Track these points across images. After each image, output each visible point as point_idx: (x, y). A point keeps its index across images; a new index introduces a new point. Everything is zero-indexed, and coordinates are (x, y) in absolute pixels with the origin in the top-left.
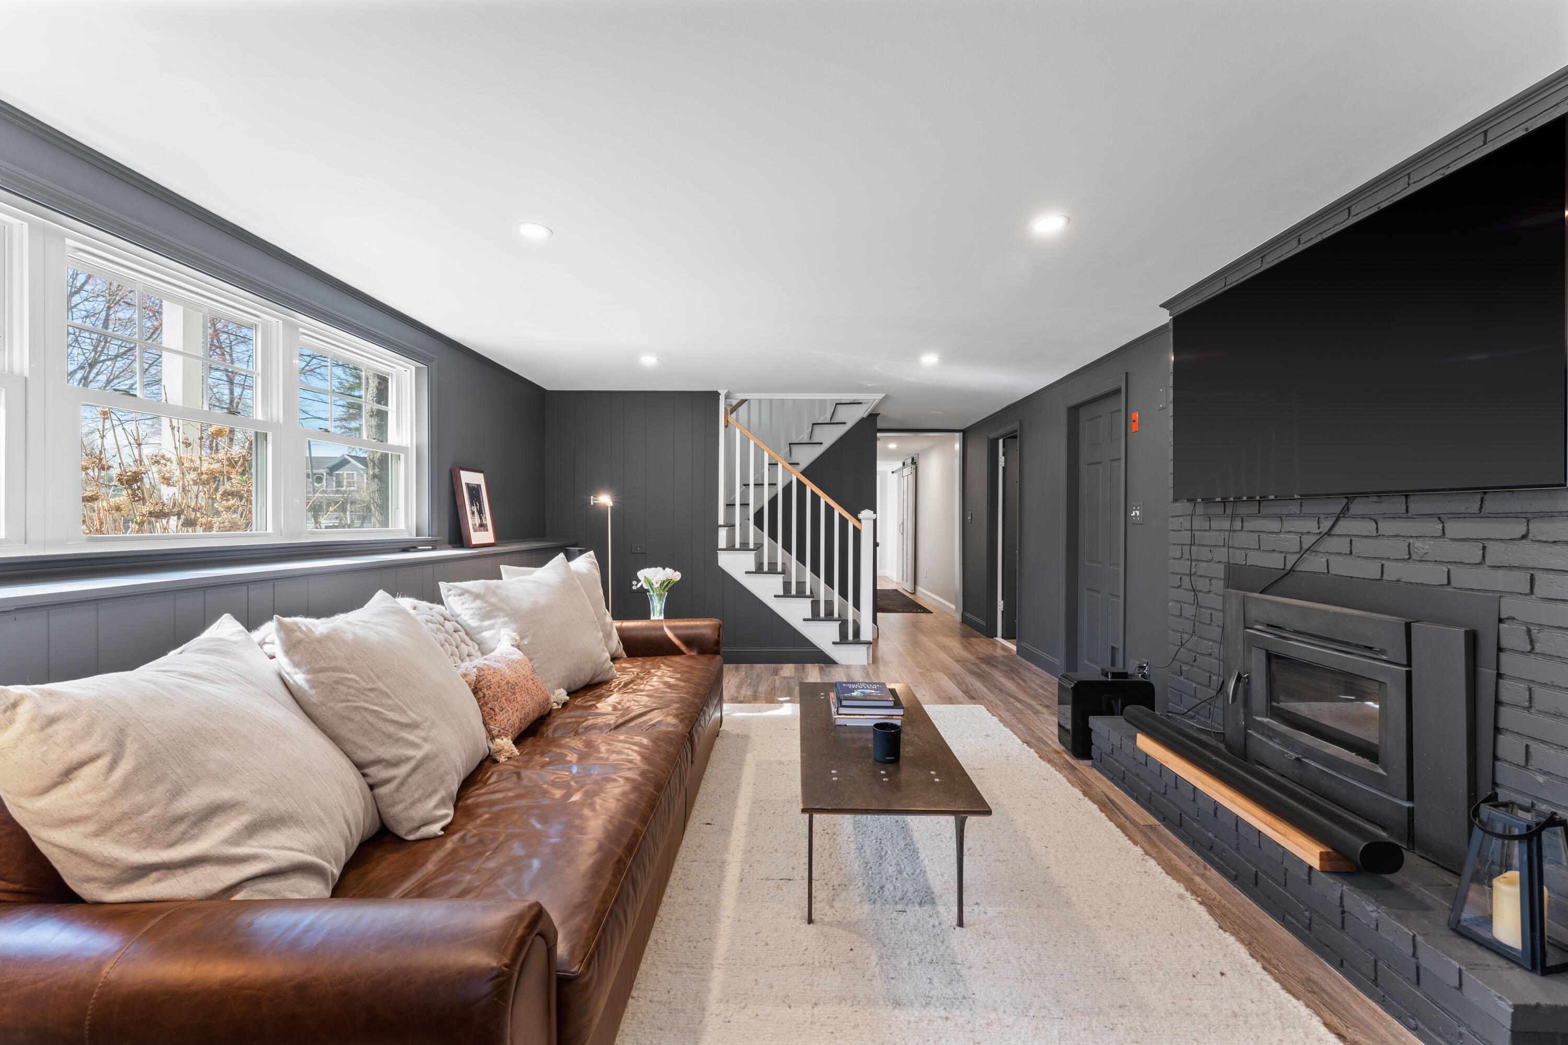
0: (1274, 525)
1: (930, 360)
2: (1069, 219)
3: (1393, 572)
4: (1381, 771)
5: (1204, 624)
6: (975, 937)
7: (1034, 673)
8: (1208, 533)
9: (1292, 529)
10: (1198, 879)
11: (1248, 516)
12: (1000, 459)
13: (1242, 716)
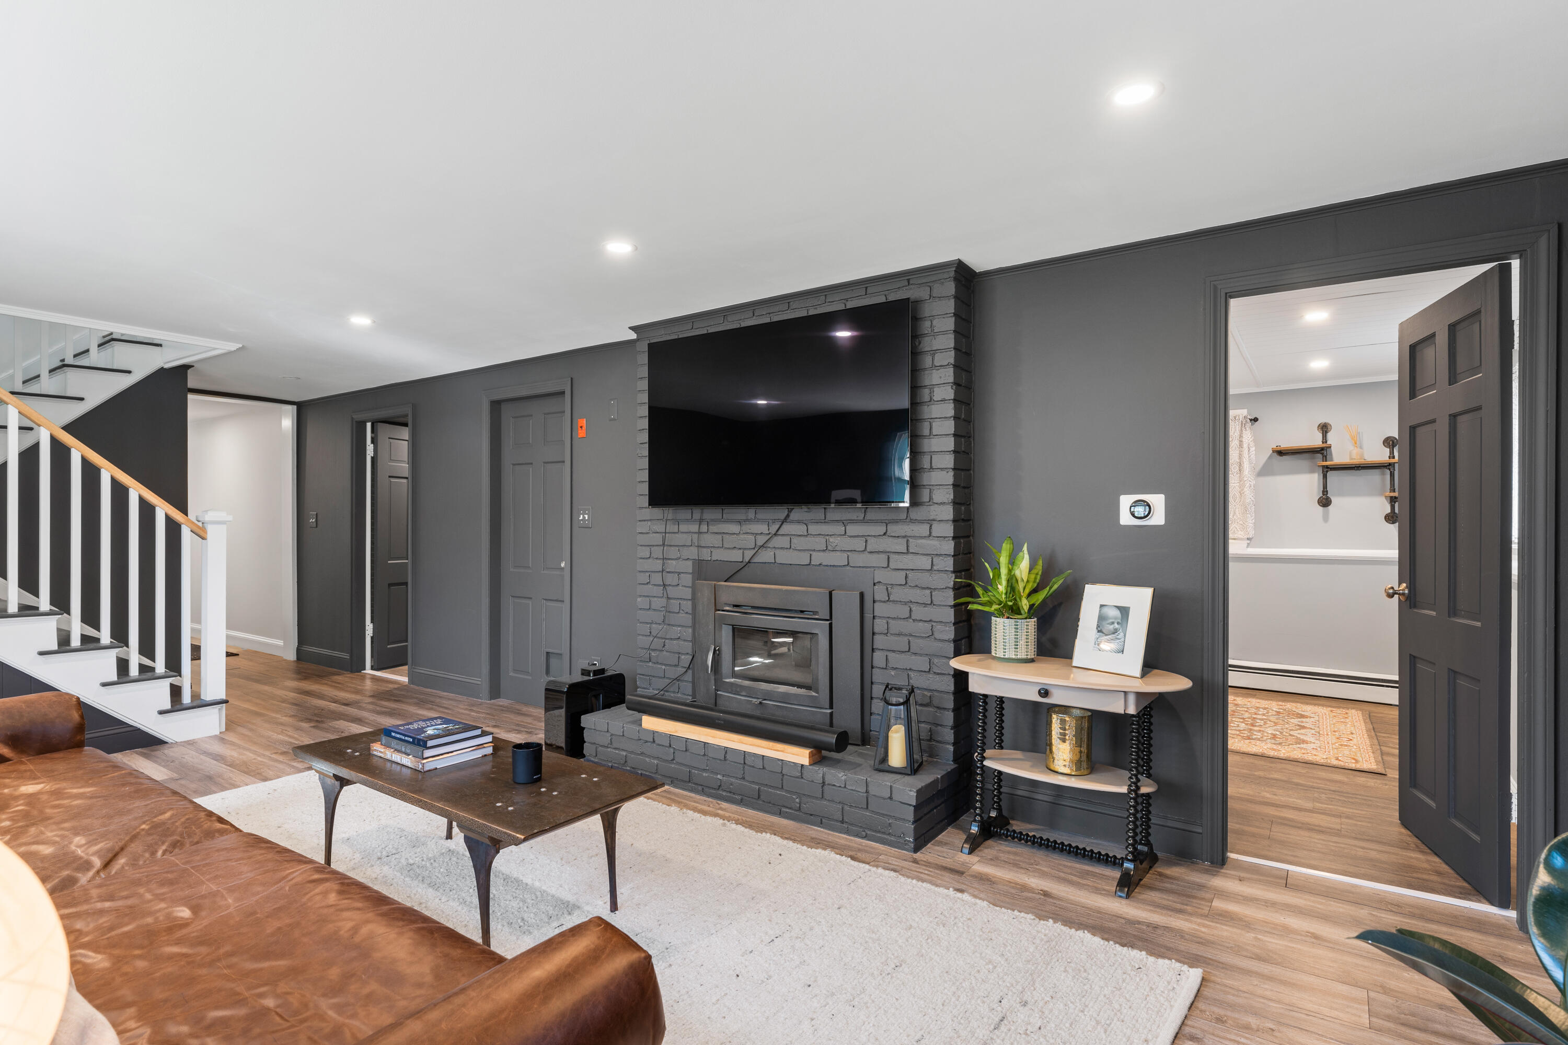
0: (734, 528)
1: (361, 321)
2: (636, 249)
3: (818, 558)
4: (814, 694)
5: (674, 612)
6: (633, 911)
7: (449, 699)
8: (677, 535)
9: (749, 531)
10: (720, 812)
11: (713, 520)
12: (368, 448)
13: (713, 682)
